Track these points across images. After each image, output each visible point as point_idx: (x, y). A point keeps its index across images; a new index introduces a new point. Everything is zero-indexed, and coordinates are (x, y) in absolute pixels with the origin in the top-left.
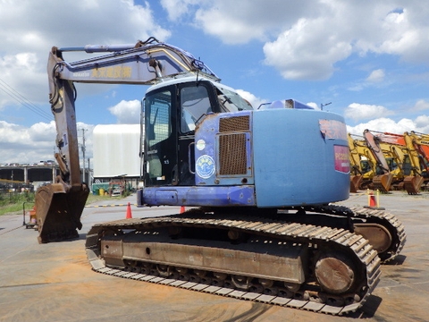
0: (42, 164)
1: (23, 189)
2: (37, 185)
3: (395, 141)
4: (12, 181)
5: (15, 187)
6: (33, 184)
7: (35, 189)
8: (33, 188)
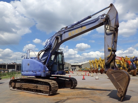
0: (12, 63)
1: (6, 72)
2: (10, 70)
3: (120, 59)
4: (3, 69)
5: (3, 71)
6: (9, 70)
7: (10, 71)
8: (9, 71)
